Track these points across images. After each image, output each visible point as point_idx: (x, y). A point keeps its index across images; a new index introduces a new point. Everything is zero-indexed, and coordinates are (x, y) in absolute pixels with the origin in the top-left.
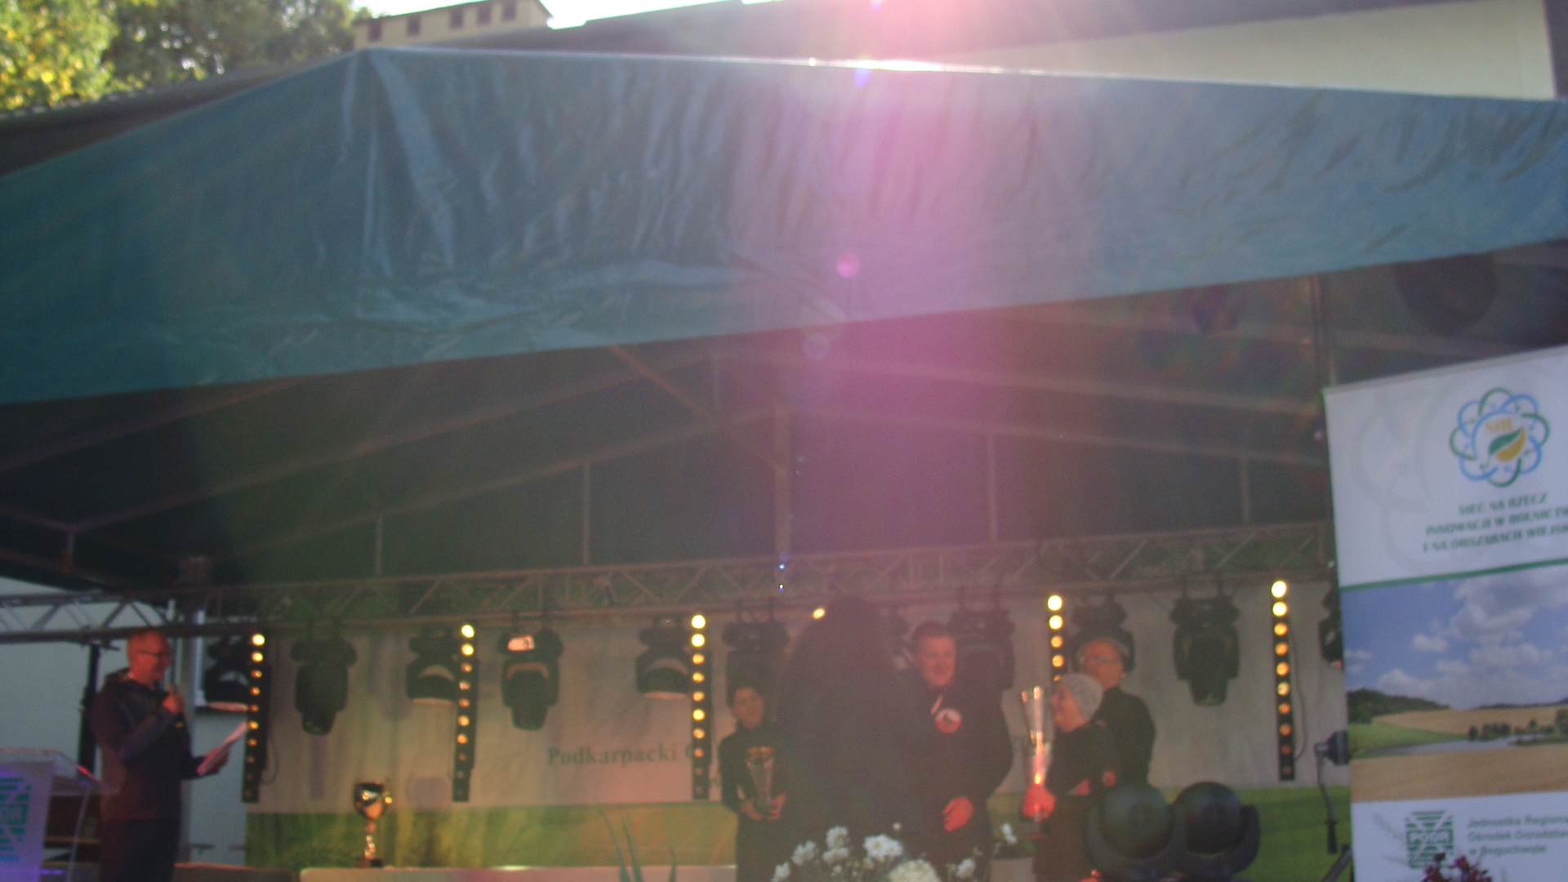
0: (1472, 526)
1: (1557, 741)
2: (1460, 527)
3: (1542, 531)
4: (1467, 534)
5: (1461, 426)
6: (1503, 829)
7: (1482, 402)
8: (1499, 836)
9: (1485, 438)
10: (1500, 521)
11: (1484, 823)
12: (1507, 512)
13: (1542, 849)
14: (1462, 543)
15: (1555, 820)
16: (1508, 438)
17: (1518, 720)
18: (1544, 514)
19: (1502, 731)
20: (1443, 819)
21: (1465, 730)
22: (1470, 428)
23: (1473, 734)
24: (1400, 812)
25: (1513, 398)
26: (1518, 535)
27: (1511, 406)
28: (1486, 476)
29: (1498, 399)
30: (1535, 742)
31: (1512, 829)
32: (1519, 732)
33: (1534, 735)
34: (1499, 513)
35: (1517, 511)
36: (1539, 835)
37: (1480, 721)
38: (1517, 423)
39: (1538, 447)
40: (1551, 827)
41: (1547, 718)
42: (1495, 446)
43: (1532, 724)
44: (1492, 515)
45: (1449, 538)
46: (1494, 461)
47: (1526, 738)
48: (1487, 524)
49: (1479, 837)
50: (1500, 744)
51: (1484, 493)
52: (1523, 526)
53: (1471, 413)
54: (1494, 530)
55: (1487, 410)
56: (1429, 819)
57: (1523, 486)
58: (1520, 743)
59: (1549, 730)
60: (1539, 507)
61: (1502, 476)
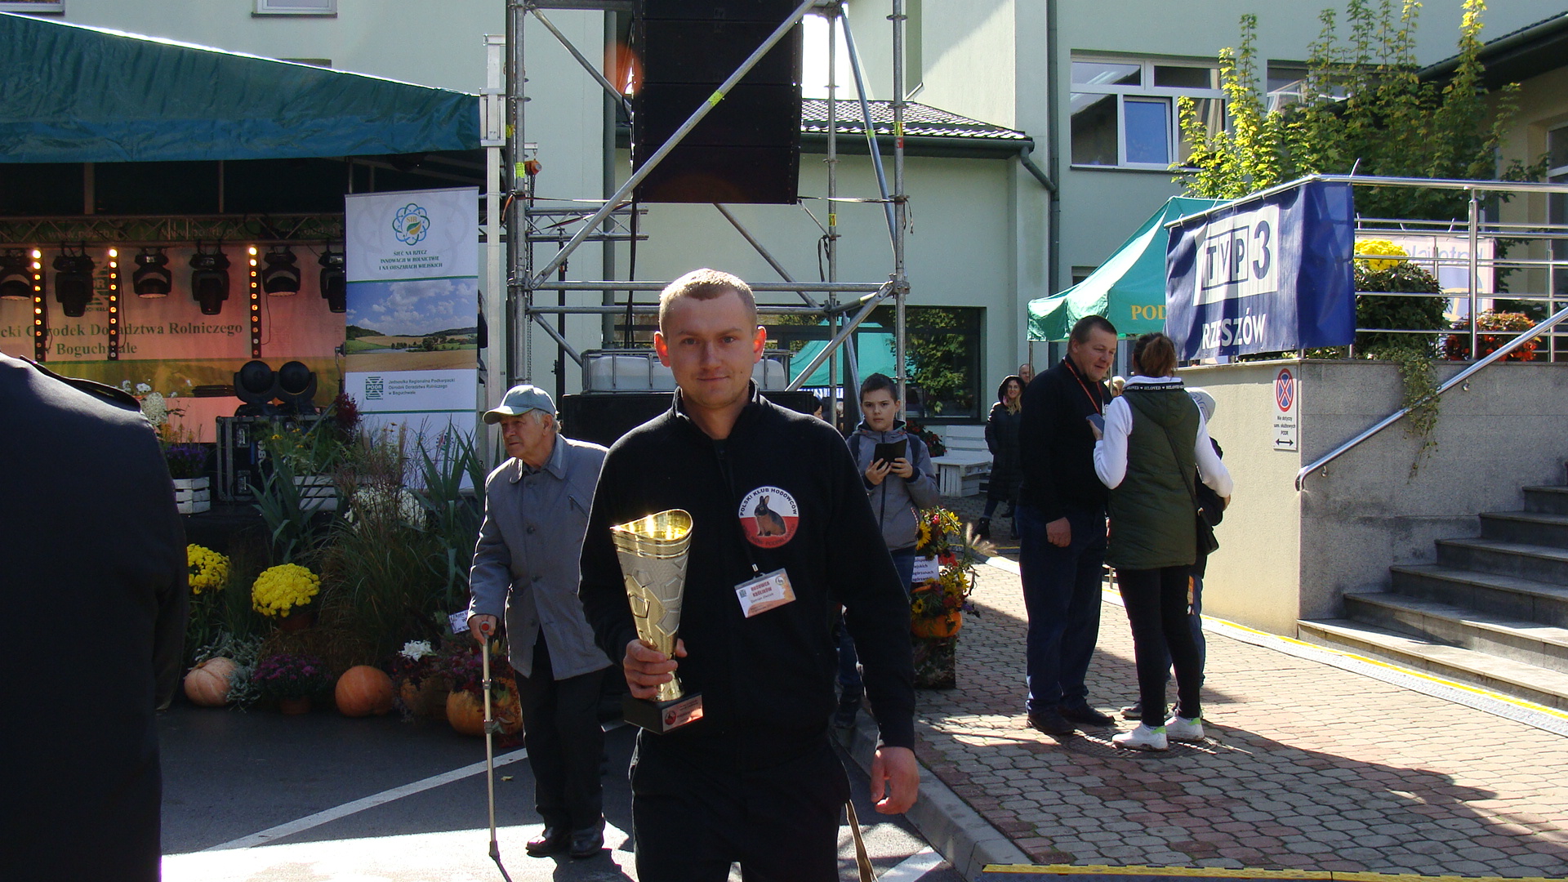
0: (398, 261)
1: (423, 351)
2: (394, 261)
3: (424, 266)
4: (396, 264)
5: (397, 218)
6: (401, 385)
7: (406, 208)
8: (400, 388)
9: (406, 224)
10: (409, 260)
11: (394, 382)
12: (412, 257)
13: (414, 393)
14: (394, 267)
15: (419, 382)
16: (415, 225)
17: (410, 342)
18: (426, 259)
19: (404, 346)
20: (380, 380)
21: (390, 345)
22: (401, 219)
23: (393, 346)
24: (363, 376)
25: (419, 208)
26: (415, 266)
27: (417, 212)
28: (405, 240)
29: (412, 208)
30: (415, 351)
31: (405, 385)
32: (410, 347)
33: (417, 348)
34: (409, 257)
35: (416, 256)
36: (413, 387)
37: (396, 341)
38: (419, 219)
39: (425, 230)
40: (417, 384)
41: (420, 341)
42: (409, 228)
43: (415, 343)
44: (406, 256)
45: (389, 265)
46: (409, 235)
47: (412, 349)
48: (404, 260)
49: (392, 388)
50: (403, 351)
51: (404, 247)
52: (418, 263)
53: (402, 212)
54: (407, 263)
55: (408, 212)
56: (375, 379)
57: (419, 246)
58: (410, 351)
59: (420, 346)
60: (424, 256)
61: (411, 241)
